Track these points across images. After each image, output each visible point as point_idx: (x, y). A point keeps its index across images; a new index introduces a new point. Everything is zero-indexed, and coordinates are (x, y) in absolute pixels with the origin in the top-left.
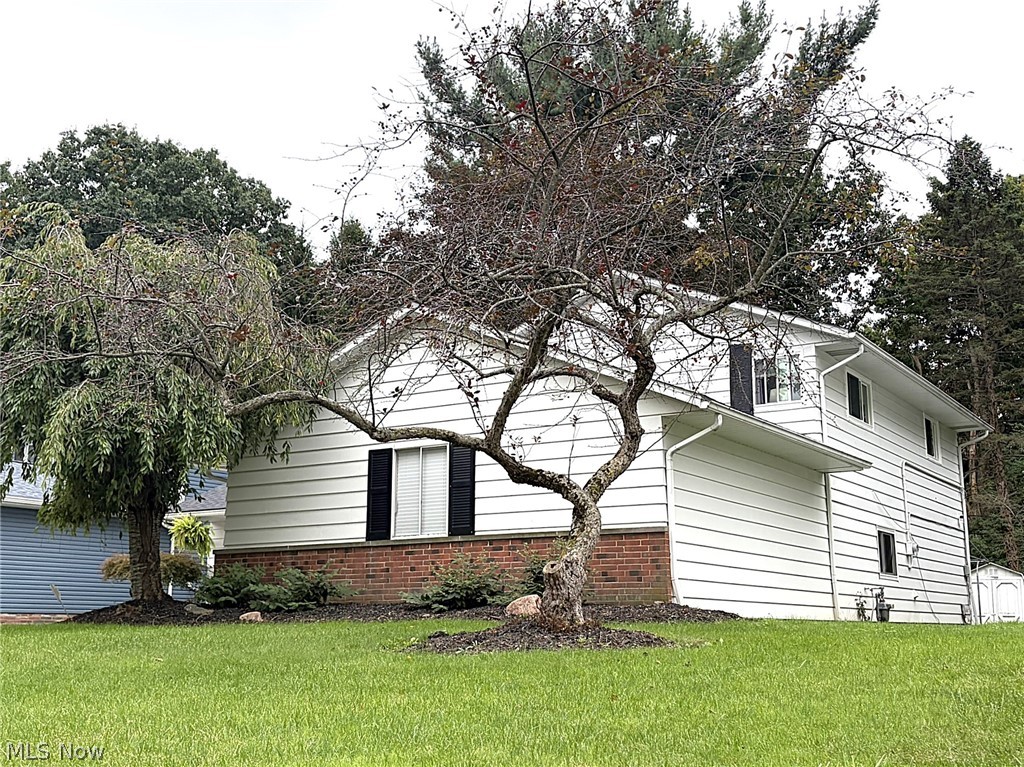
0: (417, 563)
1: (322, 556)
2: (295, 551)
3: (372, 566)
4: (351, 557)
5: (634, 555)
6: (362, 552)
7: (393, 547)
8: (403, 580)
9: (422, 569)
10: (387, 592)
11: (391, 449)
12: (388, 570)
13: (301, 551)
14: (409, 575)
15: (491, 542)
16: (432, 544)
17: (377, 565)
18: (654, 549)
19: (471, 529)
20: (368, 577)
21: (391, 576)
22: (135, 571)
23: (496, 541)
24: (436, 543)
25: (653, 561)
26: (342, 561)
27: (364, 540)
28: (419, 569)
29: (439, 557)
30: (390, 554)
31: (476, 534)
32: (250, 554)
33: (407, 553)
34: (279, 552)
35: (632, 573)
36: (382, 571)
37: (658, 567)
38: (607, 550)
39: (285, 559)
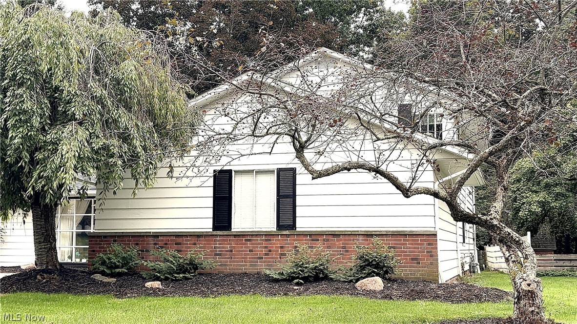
0: (254, 247)
1: (179, 240)
2: (156, 236)
3: (219, 248)
4: (202, 242)
5: (415, 248)
6: (210, 238)
7: (235, 236)
8: (243, 258)
9: (258, 251)
10: (231, 265)
11: (231, 170)
12: (231, 251)
13: (161, 236)
14: (248, 255)
15: (311, 235)
16: (265, 235)
17: (223, 248)
18: (429, 244)
19: (293, 226)
20: (216, 255)
21: (234, 255)
22: (41, 249)
23: (314, 236)
24: (268, 235)
25: (428, 252)
26: (195, 244)
27: (211, 230)
28: (255, 251)
29: (271, 244)
30: (233, 240)
31: (297, 229)
32: (119, 237)
33: (246, 240)
34: (144, 236)
35: (412, 259)
36: (227, 251)
37: (431, 256)
38: (395, 244)
39: (149, 240)
